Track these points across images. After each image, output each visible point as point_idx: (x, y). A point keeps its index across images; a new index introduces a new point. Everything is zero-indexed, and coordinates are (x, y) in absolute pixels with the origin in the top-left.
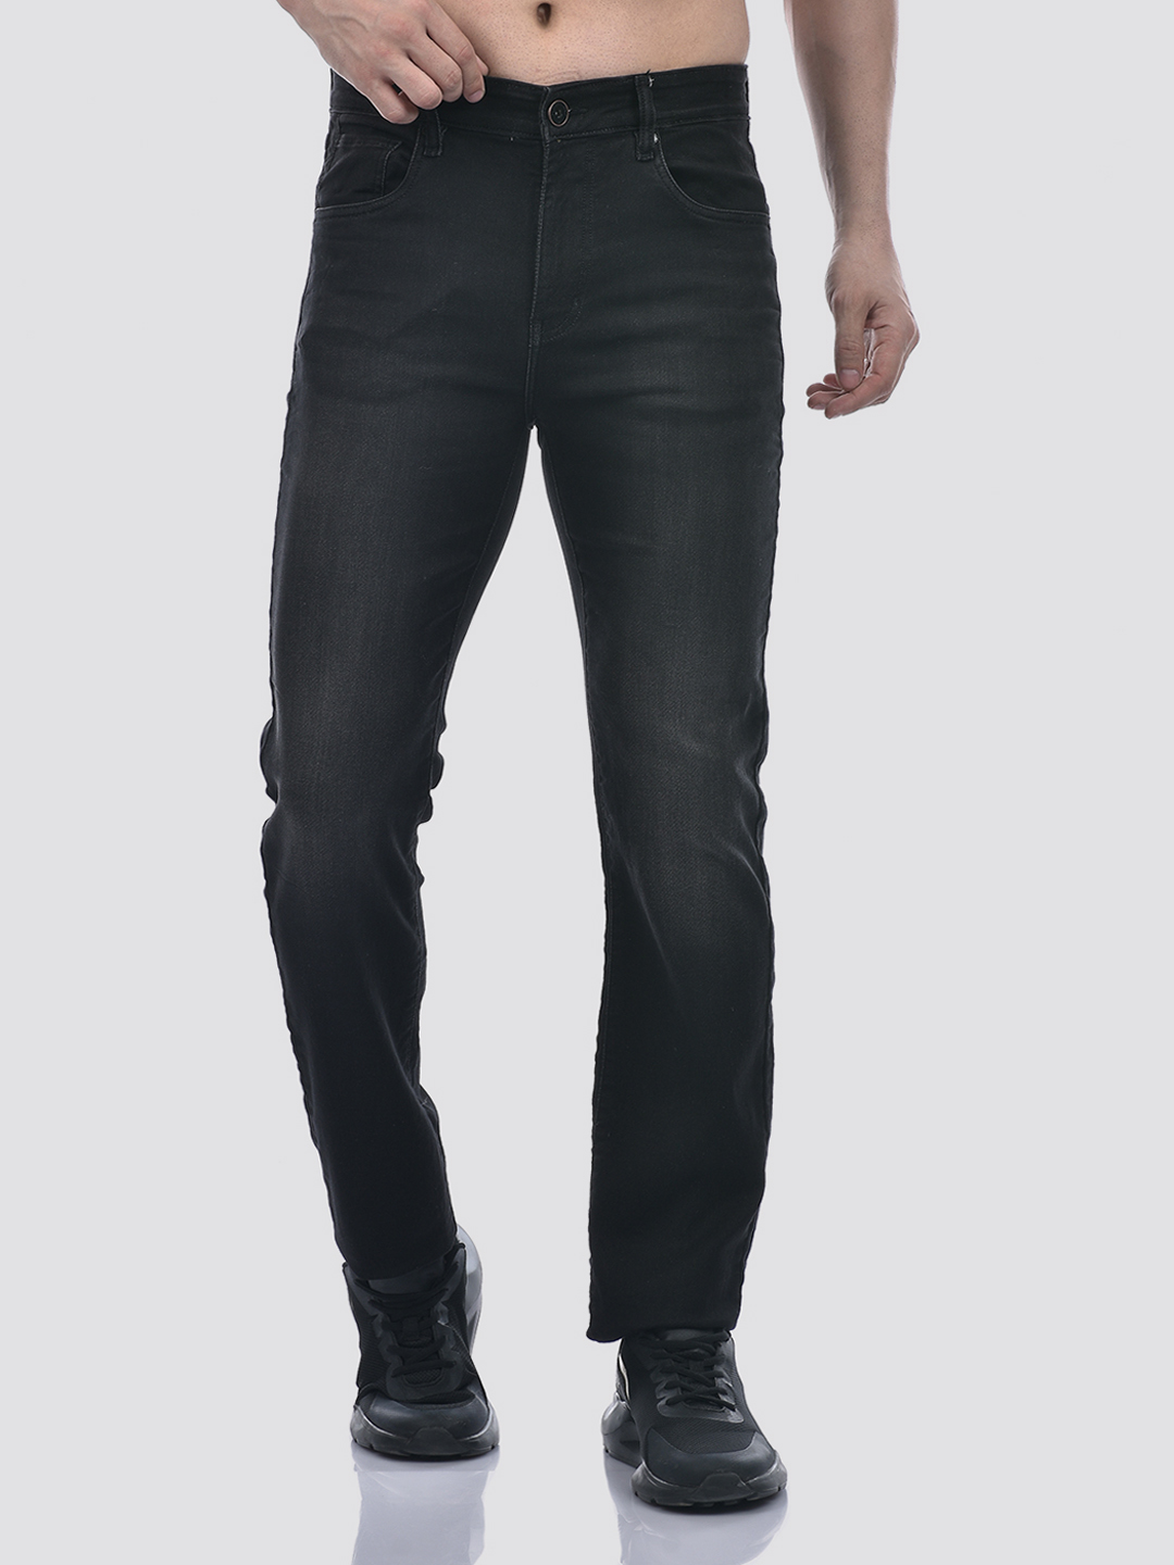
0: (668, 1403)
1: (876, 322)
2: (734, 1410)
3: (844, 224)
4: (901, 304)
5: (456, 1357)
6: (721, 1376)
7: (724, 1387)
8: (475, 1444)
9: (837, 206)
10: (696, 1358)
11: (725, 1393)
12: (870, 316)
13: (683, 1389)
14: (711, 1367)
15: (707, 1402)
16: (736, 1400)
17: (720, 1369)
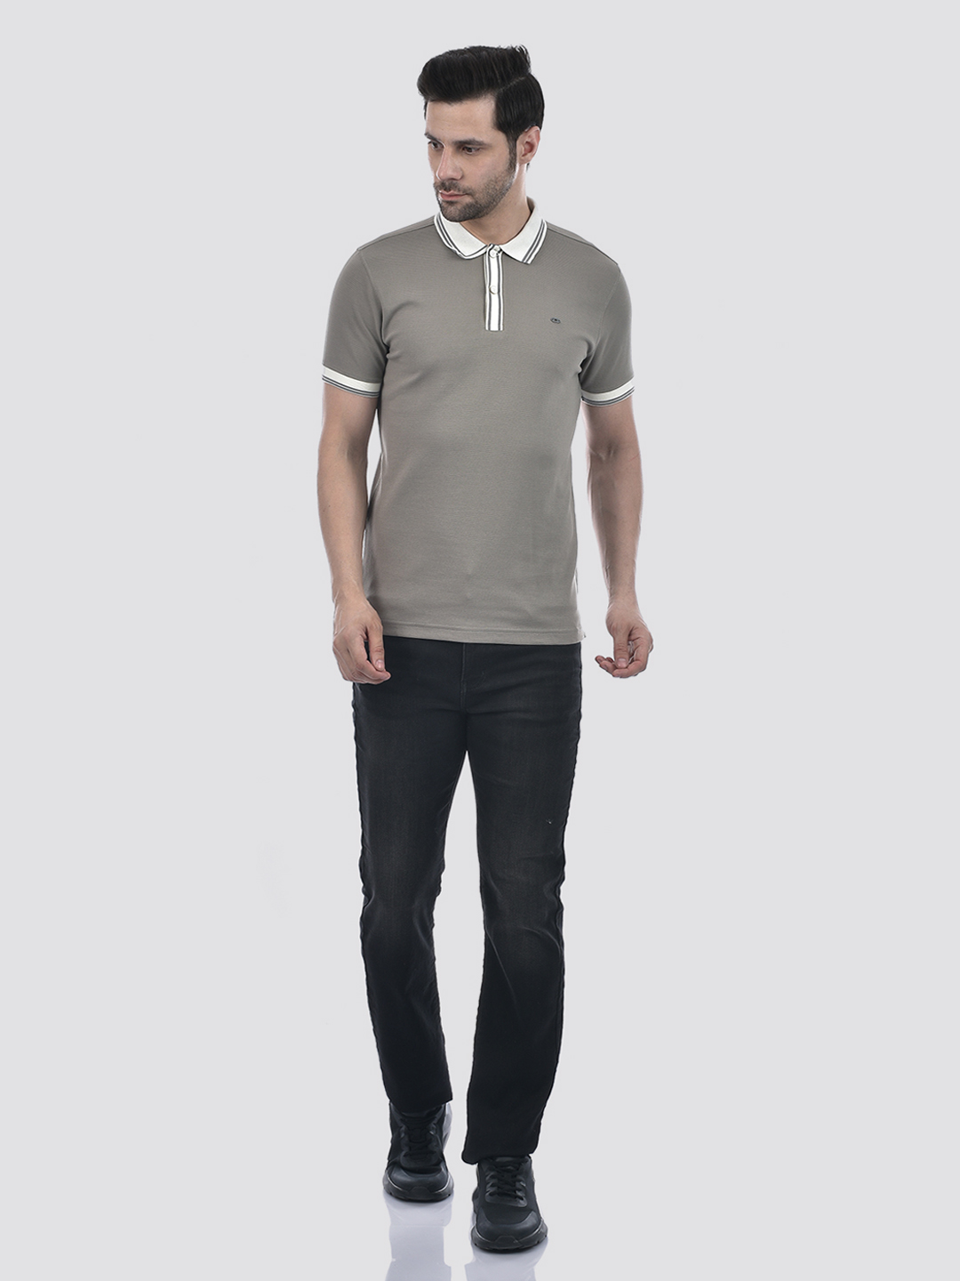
0: (490, 1195)
1: (633, 637)
2: (522, 1199)
3: (613, 593)
4: (644, 627)
5: (436, 1149)
6: (520, 1181)
7: (520, 1187)
8: (440, 1194)
9: (611, 585)
10: (508, 1171)
11: (520, 1190)
12: (630, 635)
13: (499, 1187)
14: (516, 1176)
15: (509, 1195)
16: (526, 1194)
17: (520, 1177)
